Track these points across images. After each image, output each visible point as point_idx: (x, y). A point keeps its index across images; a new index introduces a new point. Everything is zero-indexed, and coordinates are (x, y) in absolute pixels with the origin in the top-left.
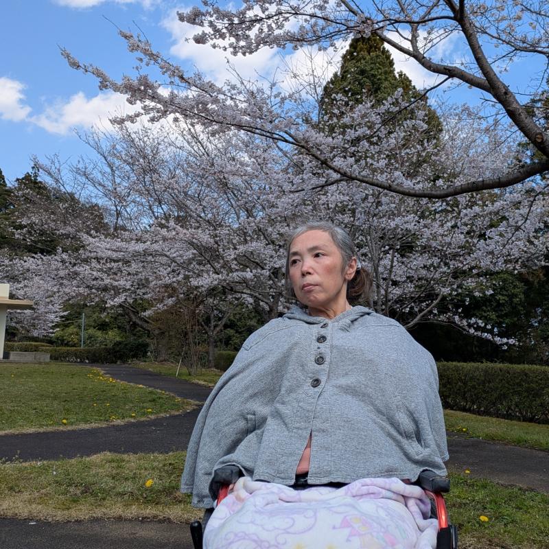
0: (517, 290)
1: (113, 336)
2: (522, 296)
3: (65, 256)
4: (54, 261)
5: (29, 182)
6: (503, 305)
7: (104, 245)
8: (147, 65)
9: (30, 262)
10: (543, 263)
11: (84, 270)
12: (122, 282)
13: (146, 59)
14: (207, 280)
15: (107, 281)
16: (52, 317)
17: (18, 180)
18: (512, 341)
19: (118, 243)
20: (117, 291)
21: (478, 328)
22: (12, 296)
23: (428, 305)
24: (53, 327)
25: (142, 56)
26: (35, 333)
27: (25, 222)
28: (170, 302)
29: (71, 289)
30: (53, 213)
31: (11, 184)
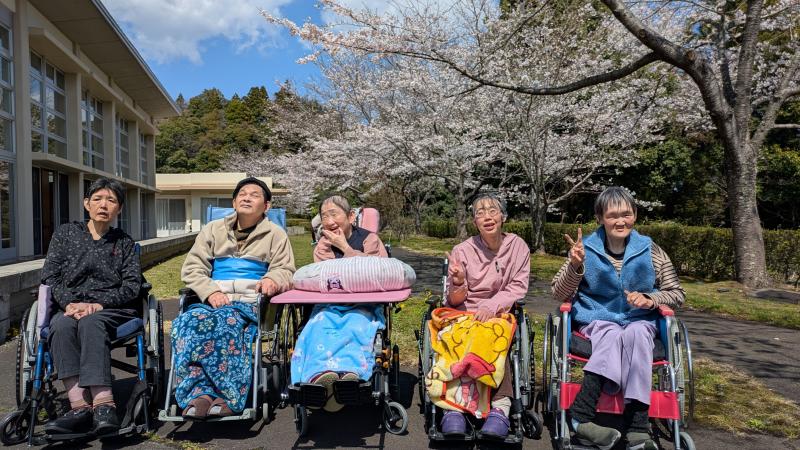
0: (683, 155)
2: (688, 160)
3: (304, 154)
4: (299, 158)
5: (280, 96)
6: (670, 169)
7: (325, 147)
9: (283, 161)
11: (319, 163)
14: (406, 167)
15: (337, 172)
16: (307, 199)
17: (276, 94)
18: (656, 204)
19: (336, 143)
20: (347, 177)
22: (275, 186)
23: (583, 177)
24: (310, 206)
26: (297, 212)
27: (275, 129)
29: (314, 178)
30: (294, 122)
31: (272, 97)
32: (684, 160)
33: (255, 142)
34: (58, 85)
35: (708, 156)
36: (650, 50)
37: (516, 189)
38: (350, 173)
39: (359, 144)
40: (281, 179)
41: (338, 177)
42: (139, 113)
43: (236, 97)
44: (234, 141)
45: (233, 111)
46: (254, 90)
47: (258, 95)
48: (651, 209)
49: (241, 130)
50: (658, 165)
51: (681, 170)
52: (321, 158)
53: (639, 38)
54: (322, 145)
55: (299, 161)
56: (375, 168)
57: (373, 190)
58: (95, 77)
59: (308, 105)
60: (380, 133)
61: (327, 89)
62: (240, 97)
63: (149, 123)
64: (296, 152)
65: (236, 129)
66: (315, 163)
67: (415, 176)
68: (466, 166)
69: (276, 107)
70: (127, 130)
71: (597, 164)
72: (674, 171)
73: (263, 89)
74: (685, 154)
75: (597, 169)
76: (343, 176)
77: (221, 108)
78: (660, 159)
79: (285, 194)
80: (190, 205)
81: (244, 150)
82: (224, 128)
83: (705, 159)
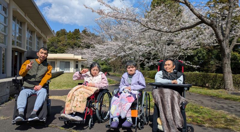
0: (204, 52)
1: (104, 66)
3: (92, 49)
5: (84, 32)
8: (102, 5)
9: (85, 51)
10: (212, 45)
11: (96, 52)
12: (104, 55)
13: (102, 4)
14: (123, 54)
15: (101, 55)
16: (91, 62)
18: (198, 66)
19: (102, 46)
20: (104, 56)
21: (189, 64)
22: (82, 58)
25: (101, 3)
27: (83, 41)
28: (114, 59)
29: (94, 56)
30: (89, 39)
31: (81, 32)
32: (204, 54)
33: (75, 45)
34: (20, 26)
35: (212, 53)
36: (200, 20)
37: (156, 61)
38: (105, 55)
39: (109, 46)
40: (84, 56)
41: (101, 56)
42: (43, 35)
43: (70, 32)
44: (69, 45)
45: (69, 36)
46: (76, 30)
47: (77, 31)
48: (196, 68)
49: (71, 41)
50: (196, 55)
51: (203, 57)
52: (97, 50)
53: (197, 16)
54: (97, 46)
55: (90, 51)
56: (113, 54)
57: (112, 60)
58: (31, 24)
59: (93, 35)
60: (115, 43)
61: (99, 30)
62: (71, 32)
63: (45, 38)
64: (89, 48)
65: (70, 41)
66: (94, 52)
67: (125, 56)
68: (141, 53)
69: (83, 34)
70: (39, 40)
71: (180, 54)
72: (201, 57)
73: (78, 29)
74: (205, 52)
75: (180, 56)
76: (103, 56)
77: (66, 35)
78: (197, 53)
79: (85, 61)
80: (57, 63)
81: (73, 48)
82: (66, 41)
83: (210, 54)
